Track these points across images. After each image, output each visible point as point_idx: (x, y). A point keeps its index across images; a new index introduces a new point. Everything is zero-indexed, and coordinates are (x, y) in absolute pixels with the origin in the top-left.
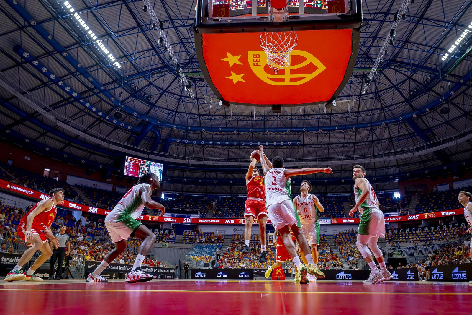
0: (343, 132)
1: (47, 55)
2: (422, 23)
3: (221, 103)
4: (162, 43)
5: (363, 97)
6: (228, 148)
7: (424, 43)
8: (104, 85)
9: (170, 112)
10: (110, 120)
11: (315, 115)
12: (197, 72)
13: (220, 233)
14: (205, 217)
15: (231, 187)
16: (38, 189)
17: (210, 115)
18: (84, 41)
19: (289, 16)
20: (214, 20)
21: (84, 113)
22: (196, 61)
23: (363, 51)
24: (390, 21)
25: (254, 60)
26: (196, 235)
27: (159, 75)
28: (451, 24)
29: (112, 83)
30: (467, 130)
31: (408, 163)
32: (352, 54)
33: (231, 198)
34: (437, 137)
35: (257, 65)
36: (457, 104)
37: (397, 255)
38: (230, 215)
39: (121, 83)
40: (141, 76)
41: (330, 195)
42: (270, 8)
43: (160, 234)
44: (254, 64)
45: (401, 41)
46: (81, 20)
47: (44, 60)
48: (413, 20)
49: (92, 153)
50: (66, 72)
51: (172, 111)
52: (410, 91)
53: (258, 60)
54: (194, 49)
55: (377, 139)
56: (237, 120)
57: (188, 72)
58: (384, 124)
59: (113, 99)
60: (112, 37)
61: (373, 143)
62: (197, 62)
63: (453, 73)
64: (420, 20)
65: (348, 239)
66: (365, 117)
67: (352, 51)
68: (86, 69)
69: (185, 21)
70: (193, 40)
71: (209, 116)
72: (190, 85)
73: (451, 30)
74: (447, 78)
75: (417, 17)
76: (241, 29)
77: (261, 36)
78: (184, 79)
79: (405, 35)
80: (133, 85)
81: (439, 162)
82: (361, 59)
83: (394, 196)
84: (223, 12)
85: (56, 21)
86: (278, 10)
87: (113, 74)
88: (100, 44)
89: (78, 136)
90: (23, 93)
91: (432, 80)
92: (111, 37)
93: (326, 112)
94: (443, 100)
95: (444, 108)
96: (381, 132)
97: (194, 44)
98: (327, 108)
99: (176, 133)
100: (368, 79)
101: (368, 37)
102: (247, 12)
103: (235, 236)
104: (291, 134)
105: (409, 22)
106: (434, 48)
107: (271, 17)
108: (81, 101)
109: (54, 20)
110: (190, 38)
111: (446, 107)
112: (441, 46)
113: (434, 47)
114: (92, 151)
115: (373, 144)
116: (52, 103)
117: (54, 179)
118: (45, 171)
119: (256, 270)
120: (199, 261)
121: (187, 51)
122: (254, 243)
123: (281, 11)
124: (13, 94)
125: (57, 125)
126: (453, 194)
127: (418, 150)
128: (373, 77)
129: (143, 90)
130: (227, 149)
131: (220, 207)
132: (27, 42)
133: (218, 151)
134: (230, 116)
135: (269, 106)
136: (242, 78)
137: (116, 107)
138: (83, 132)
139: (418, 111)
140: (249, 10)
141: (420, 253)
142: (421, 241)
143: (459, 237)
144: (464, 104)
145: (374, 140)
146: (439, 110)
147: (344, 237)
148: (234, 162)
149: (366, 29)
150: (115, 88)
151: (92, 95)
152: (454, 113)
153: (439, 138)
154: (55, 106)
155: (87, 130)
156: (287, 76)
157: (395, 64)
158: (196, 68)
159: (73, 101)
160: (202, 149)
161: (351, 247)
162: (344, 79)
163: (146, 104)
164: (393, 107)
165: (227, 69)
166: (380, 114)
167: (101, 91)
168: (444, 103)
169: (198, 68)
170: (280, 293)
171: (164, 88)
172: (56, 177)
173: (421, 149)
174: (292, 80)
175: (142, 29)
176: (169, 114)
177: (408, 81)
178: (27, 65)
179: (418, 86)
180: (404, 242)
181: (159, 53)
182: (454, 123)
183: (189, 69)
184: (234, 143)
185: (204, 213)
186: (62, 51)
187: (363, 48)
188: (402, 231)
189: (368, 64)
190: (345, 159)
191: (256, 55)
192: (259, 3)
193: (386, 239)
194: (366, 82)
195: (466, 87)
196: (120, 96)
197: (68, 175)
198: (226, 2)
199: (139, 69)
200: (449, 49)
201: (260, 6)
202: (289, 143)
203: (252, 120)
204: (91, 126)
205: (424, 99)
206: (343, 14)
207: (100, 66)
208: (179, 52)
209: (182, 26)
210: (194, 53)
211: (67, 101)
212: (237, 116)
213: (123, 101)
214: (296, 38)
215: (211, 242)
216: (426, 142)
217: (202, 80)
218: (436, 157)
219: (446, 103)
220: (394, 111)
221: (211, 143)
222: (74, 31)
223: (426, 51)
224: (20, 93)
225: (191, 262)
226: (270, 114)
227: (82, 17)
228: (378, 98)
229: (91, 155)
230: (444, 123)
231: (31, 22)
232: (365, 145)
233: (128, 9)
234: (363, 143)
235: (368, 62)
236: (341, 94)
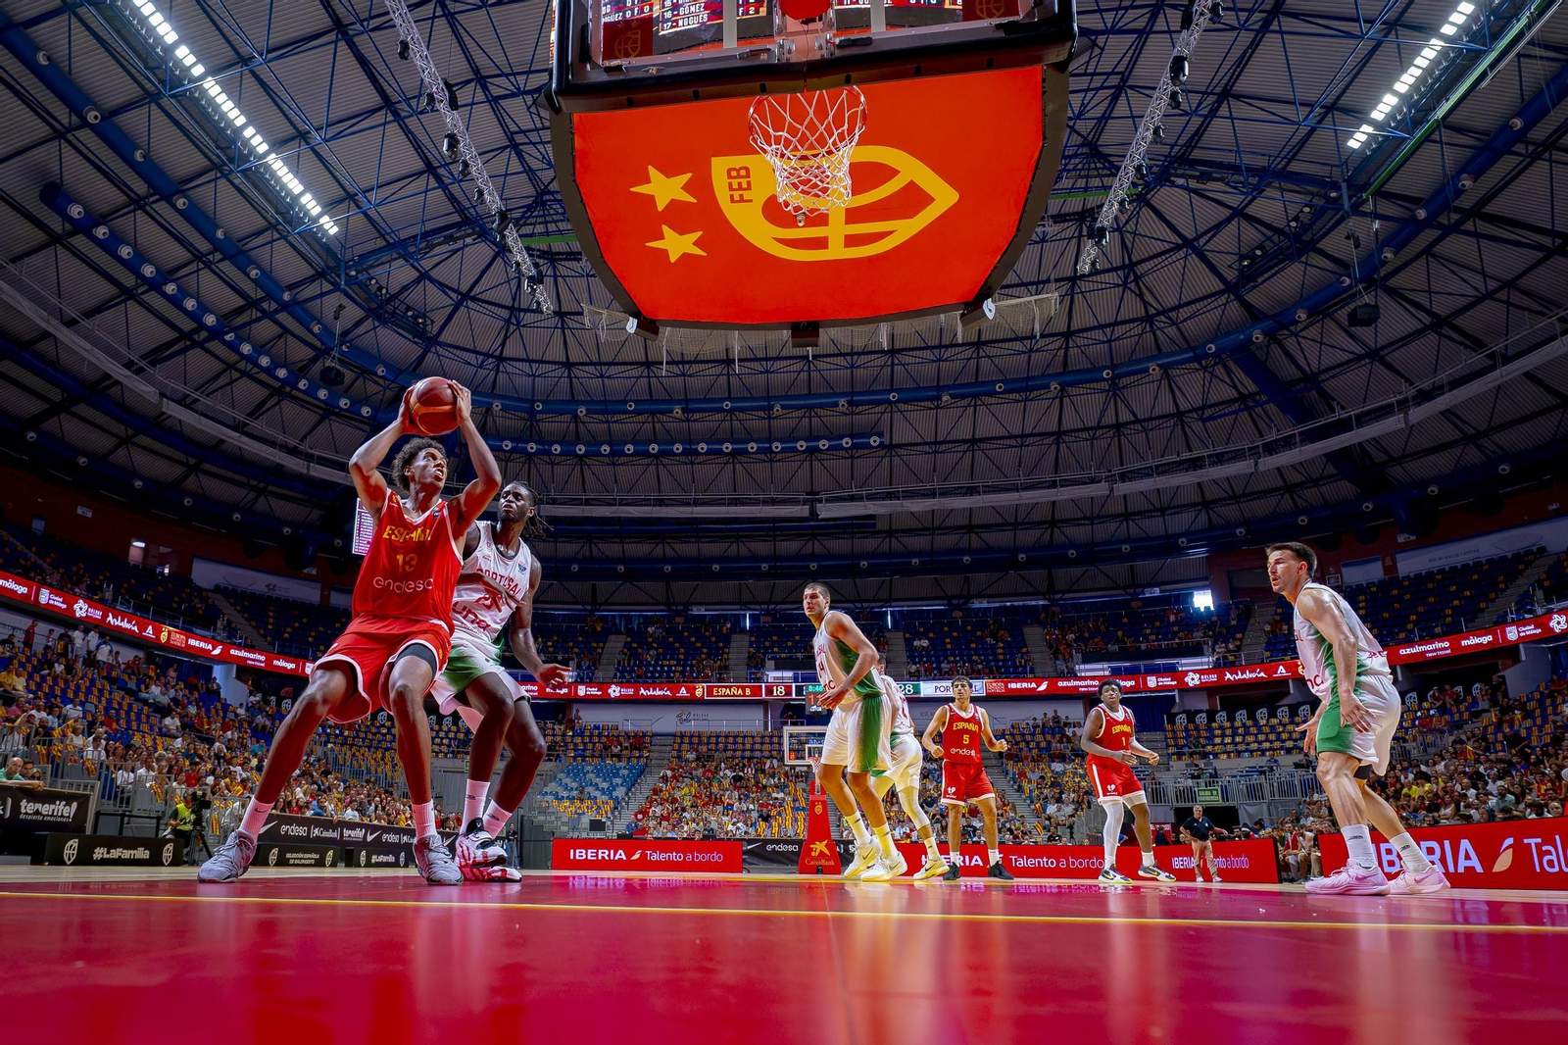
0: (1019, 401)
1: (132, 207)
2: (1278, 28)
3: (632, 325)
4: (454, 152)
5: (1083, 285)
6: (657, 465)
7: (1290, 96)
8: (291, 287)
9: (481, 358)
10: (311, 392)
11: (927, 348)
12: (560, 232)
13: (636, 729)
14: (591, 679)
15: (668, 586)
16: (115, 600)
17: (600, 364)
18: (231, 160)
19: (837, 41)
20: (608, 70)
21: (236, 375)
22: (555, 200)
23: (1079, 134)
24: (1169, 32)
25: (730, 184)
26: (564, 735)
27: (445, 248)
28: (1378, 25)
29: (314, 281)
30: (1443, 377)
31: (1236, 493)
32: (1043, 146)
33: (670, 618)
34: (1338, 404)
35: (742, 200)
36: (1406, 293)
37: (1208, 798)
38: (668, 672)
39: (339, 276)
40: (395, 255)
41: (977, 604)
42: (777, 20)
43: (458, 731)
44: (732, 196)
45: (1209, 94)
46: (224, 97)
47: (124, 223)
48: (1246, 22)
49: (260, 492)
50: (184, 255)
51: (487, 355)
52: (1242, 257)
53: (745, 186)
54: (549, 163)
55: (1132, 418)
56: (684, 375)
57: (532, 235)
58: (1153, 368)
59: (316, 329)
60: (310, 141)
61: (1118, 430)
62: (559, 201)
63: (1390, 187)
64: (1273, 20)
65: (1043, 745)
66: (1090, 349)
67: (1044, 138)
68: (239, 241)
69: (521, 79)
70: (546, 135)
71: (598, 367)
72: (540, 273)
73: (1379, 44)
74: (1369, 207)
75: (1261, 11)
76: (690, 91)
77: (752, 110)
78: (520, 256)
79: (1221, 73)
80: (373, 282)
81: (1345, 489)
82: (1072, 161)
83: (1192, 602)
84: (635, 41)
85: (153, 107)
86: (803, 22)
87: (316, 253)
88: (278, 166)
89: (222, 441)
90: (70, 323)
91: (1318, 214)
92: (308, 143)
93: (963, 338)
94: (1357, 281)
95: (1360, 307)
96: (1146, 396)
97: (549, 147)
98: (964, 324)
99: (500, 422)
100: (1098, 225)
101: (1097, 89)
102: (708, 36)
103: (682, 736)
104: (852, 414)
105: (1233, 28)
106: (1323, 110)
107: (781, 47)
108: (228, 337)
109: (149, 103)
110: (537, 130)
111: (1367, 305)
112: (1344, 101)
113: (1322, 107)
114: (262, 485)
115: (1119, 436)
116: (150, 348)
117: (158, 570)
118: (132, 551)
119: (750, 842)
120: (576, 813)
121: (529, 172)
122: (743, 758)
123: (812, 26)
124: (44, 325)
125: (164, 413)
126: (1395, 592)
127: (1271, 449)
128: (1116, 218)
129: (402, 297)
130: (652, 468)
131: (636, 649)
132: (77, 173)
133: (626, 473)
134: (662, 363)
135: (780, 327)
136: (695, 244)
137: (326, 352)
138: (236, 427)
139: (1270, 323)
140: (713, 30)
141: (1286, 789)
142: (1289, 751)
143: (1419, 738)
144: (1430, 292)
145: (1121, 421)
146: (1342, 314)
147: (1028, 738)
148: (677, 508)
149: (1088, 62)
150: (322, 295)
151: (258, 320)
152: (1395, 321)
153: (1343, 408)
154: (157, 356)
155: (246, 424)
156: (836, 231)
157: (1188, 172)
158: (555, 222)
159: (207, 340)
160: (578, 469)
161: (1052, 771)
162: (1018, 230)
163: (410, 337)
164: (1184, 313)
165: (651, 218)
166: (1140, 335)
167: (284, 307)
168: (1361, 292)
169: (561, 221)
170: (825, 918)
171: (464, 288)
172: (163, 566)
173: (1283, 447)
174: (851, 241)
175: (395, 114)
176: (481, 366)
177: (1235, 222)
178: (79, 241)
179: (1269, 238)
180: (1228, 753)
181: (447, 181)
182: (1396, 357)
183: (534, 224)
184: (677, 445)
185: (588, 668)
186: (174, 194)
187: (1080, 125)
188: (1221, 716)
189: (1095, 177)
190: (1027, 489)
191: (738, 170)
192: (742, 6)
193: (1168, 746)
194: (1090, 236)
195: (1437, 233)
196: (336, 318)
197: (195, 560)
198: (641, 10)
199: (389, 234)
200: (1373, 107)
201: (747, 14)
202: (846, 442)
203: (728, 375)
204: (256, 412)
205: (1288, 281)
206: (1011, 19)
207: (278, 231)
208: (506, 175)
209: (513, 95)
210: (551, 173)
211: (189, 339)
212: (683, 362)
213: (345, 334)
214: (861, 108)
215: (613, 756)
216: (1299, 422)
217: (573, 256)
218: (1334, 471)
219: (1365, 289)
220: (1190, 327)
221: (605, 449)
222: (205, 131)
223: (1293, 123)
224: (62, 322)
225: (553, 818)
226: (783, 354)
227: (226, 88)
228: (1132, 286)
229: (257, 498)
230: (1359, 358)
231: (87, 113)
232: (1093, 439)
233: (355, 55)
234: (1084, 435)
235: (1097, 169)
236: (1011, 278)
